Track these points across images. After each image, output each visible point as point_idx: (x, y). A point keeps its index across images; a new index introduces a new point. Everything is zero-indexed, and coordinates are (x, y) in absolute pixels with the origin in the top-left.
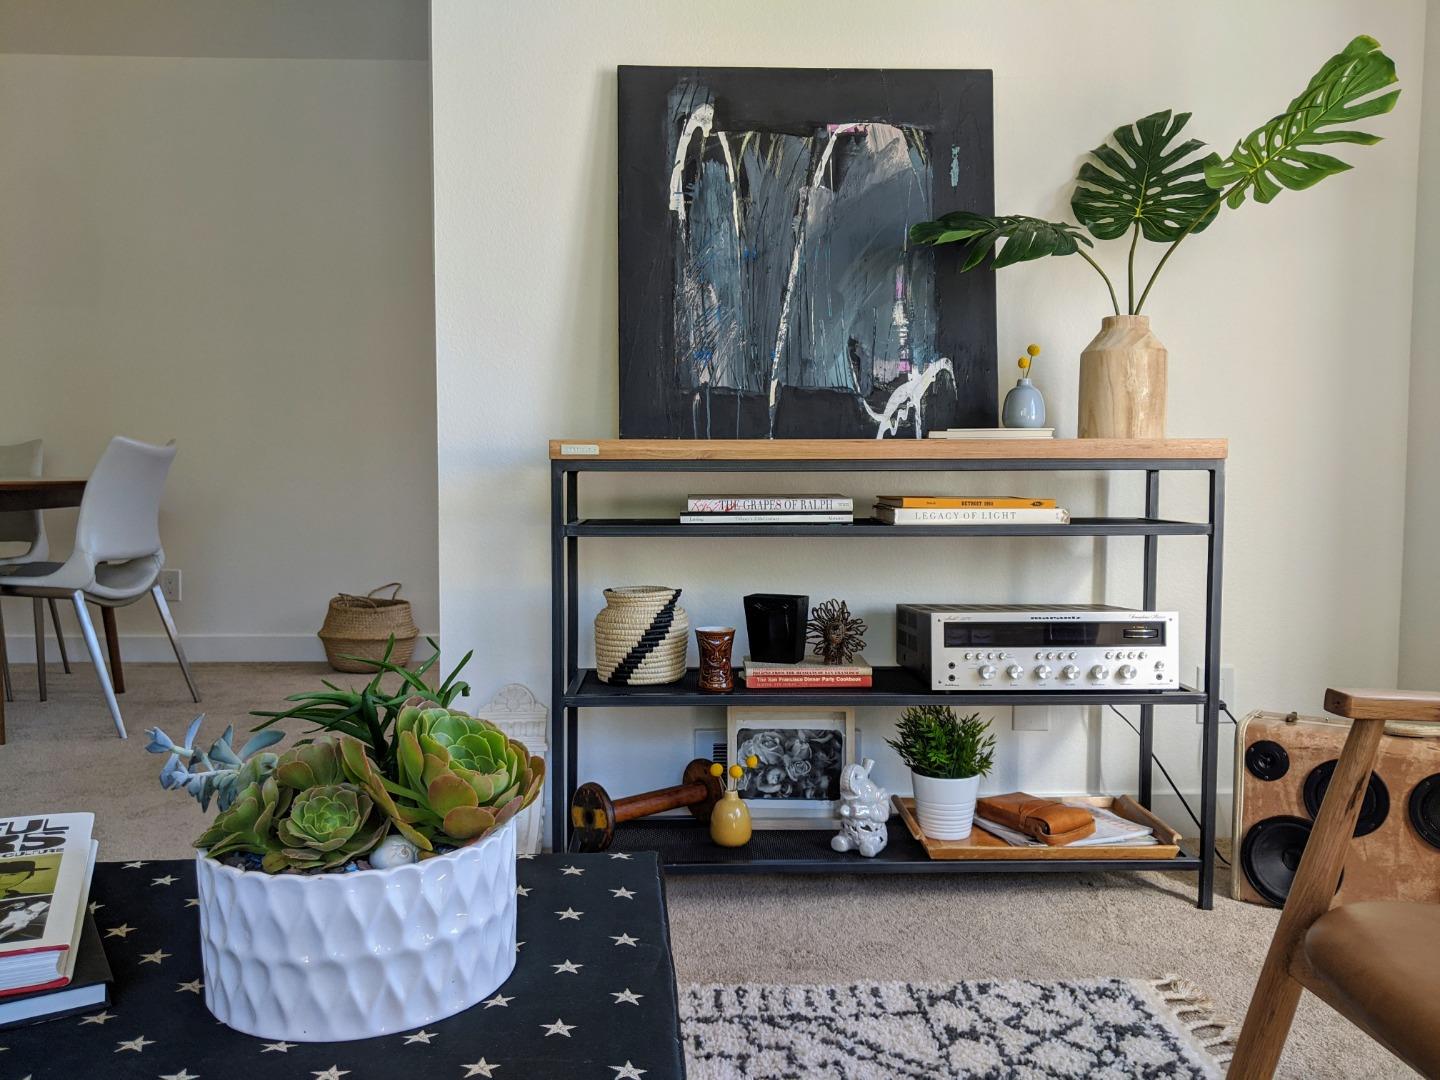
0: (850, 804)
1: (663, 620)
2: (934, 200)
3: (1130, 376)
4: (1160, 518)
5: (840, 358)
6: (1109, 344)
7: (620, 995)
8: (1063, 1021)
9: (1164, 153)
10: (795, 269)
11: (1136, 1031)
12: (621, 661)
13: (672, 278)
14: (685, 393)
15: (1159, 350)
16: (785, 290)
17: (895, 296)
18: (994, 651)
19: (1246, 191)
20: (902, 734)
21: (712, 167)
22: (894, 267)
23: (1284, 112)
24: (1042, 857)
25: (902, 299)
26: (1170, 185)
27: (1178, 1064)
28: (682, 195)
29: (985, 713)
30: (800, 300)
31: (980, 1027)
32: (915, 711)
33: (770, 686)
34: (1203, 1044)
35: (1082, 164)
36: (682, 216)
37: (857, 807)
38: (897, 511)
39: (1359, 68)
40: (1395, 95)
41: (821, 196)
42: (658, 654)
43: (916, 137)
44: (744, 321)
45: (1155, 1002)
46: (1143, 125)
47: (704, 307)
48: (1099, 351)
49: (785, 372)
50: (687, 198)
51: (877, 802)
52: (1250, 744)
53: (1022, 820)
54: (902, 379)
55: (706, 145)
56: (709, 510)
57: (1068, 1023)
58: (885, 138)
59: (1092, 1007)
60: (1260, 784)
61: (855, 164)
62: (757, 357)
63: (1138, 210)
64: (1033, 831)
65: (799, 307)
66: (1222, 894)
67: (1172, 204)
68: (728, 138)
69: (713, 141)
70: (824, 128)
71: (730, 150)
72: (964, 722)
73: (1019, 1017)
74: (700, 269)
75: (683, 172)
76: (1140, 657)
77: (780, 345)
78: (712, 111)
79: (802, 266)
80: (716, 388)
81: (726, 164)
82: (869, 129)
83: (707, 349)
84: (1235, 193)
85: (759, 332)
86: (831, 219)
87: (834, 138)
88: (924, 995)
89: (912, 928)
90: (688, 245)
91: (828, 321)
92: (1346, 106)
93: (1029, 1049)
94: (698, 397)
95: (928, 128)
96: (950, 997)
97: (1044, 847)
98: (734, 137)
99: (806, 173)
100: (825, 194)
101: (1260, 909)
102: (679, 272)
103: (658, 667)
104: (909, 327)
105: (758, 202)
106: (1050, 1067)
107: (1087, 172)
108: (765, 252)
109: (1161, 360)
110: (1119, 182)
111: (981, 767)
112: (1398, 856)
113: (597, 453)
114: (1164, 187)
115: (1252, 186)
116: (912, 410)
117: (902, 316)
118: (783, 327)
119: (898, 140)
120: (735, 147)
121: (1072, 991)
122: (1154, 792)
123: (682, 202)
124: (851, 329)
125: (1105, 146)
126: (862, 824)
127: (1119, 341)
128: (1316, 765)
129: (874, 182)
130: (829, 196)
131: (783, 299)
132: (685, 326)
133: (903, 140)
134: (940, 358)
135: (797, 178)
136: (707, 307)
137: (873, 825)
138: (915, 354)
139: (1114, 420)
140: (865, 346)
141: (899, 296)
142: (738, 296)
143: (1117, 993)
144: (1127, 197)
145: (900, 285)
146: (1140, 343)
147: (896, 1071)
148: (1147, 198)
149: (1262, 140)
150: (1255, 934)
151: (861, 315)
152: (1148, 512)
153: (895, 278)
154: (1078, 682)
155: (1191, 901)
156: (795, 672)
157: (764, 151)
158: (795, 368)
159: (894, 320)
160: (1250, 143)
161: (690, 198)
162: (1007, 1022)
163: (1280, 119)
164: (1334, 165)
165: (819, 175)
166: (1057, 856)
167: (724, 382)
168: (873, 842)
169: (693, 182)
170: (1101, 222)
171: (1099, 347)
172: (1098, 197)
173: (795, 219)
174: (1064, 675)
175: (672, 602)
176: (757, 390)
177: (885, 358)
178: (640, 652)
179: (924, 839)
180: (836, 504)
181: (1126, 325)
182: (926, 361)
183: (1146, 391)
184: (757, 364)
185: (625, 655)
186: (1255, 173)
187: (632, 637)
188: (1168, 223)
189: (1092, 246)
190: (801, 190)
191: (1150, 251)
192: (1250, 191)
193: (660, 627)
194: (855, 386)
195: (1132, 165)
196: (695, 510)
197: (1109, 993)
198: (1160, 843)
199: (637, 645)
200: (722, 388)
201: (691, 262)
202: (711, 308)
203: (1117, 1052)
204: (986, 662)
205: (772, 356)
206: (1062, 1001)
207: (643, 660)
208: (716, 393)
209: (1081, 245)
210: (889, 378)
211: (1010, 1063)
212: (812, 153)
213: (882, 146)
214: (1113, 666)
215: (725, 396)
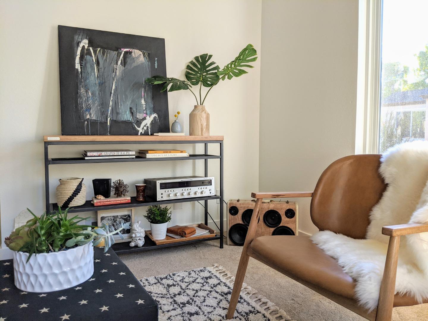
0: (135, 233)
1: (79, 187)
2: (151, 71)
3: (201, 120)
4: (208, 154)
5: (127, 113)
6: (197, 112)
7: (120, 273)
8: (194, 278)
9: (206, 65)
10: (114, 87)
11: (210, 277)
12: (66, 200)
13: (77, 88)
14: (82, 121)
15: (208, 114)
16: (111, 93)
17: (142, 96)
18: (172, 189)
19: (226, 77)
20: (147, 213)
21: (88, 57)
22: (141, 89)
23: (234, 60)
24: (184, 241)
25: (144, 97)
26: (208, 73)
27: (221, 283)
28: (79, 65)
29: (169, 206)
30: (115, 96)
31: (175, 283)
32: (150, 207)
33: (101, 205)
34: (225, 278)
35: (187, 65)
36: (80, 70)
37: (137, 234)
38: (147, 154)
39: (249, 51)
40: (257, 58)
41: (120, 68)
42: (78, 197)
43: (146, 54)
44: (100, 101)
45: (213, 270)
46: (201, 56)
47: (87, 97)
48: (194, 114)
49: (112, 116)
50: (81, 65)
51: (142, 232)
52: (230, 207)
53: (179, 232)
54: (144, 119)
55: (86, 51)
56: (94, 155)
57: (195, 278)
58: (137, 53)
59: (199, 274)
60: (232, 216)
61: (129, 60)
62: (103, 111)
63: (201, 78)
64: (182, 235)
65: (115, 98)
66: (225, 244)
67: (209, 78)
68: (93, 49)
69: (88, 50)
70: (121, 50)
71: (93, 53)
72: (163, 209)
73: (183, 279)
74: (86, 86)
75: (79, 58)
76: (206, 188)
77: (110, 108)
78: (88, 41)
79: (116, 87)
80: (92, 120)
81: (92, 56)
82: (133, 51)
83: (89, 109)
84: (224, 77)
85: (104, 105)
86: (124, 75)
87: (123, 52)
88: (159, 278)
89: (153, 263)
90: (82, 79)
91: (123, 102)
92: (247, 59)
93: (187, 286)
94: (86, 122)
95: (149, 52)
96: (166, 278)
97: (184, 238)
98: (94, 49)
99: (116, 61)
100: (121, 68)
101: (234, 246)
102: (79, 86)
103: (78, 201)
104: (146, 105)
105: (102, 68)
106: (193, 289)
107: (188, 67)
108: (105, 82)
109: (208, 116)
110: (196, 71)
111: (168, 220)
112: (262, 230)
113: (59, 139)
114: (207, 73)
115: (227, 76)
116: (148, 127)
117: (144, 102)
118: (111, 103)
119: (140, 55)
120: (95, 52)
121: (195, 272)
122: (208, 222)
123: (79, 66)
124: (130, 105)
125: (192, 61)
126: (138, 238)
127: (199, 111)
128: (244, 211)
129: (135, 65)
130: (122, 68)
131: (111, 95)
132: (82, 102)
133: (142, 55)
134: (154, 113)
135: (113, 62)
136: (88, 97)
137: (141, 238)
138: (148, 112)
139: (198, 131)
140: (134, 109)
141: (143, 96)
142: (97, 94)
143: (205, 270)
144: (198, 75)
145: (143, 94)
146: (204, 112)
147: (156, 297)
148: (203, 76)
149: (230, 66)
150: (233, 252)
151: (133, 101)
152: (205, 153)
153: (141, 92)
154: (192, 196)
155: (218, 247)
156: (109, 200)
157: (103, 54)
158: (115, 115)
159: (142, 103)
160: (227, 66)
161: (82, 66)
162: (180, 281)
163: (233, 61)
164: (244, 72)
165: (119, 62)
166: (188, 240)
167: (94, 118)
168: (141, 243)
169: (83, 61)
170: (193, 81)
171: (194, 113)
172: (191, 74)
173: (113, 74)
174: (189, 194)
175: (81, 182)
176: (104, 121)
177: (140, 113)
178: (72, 197)
179: (155, 240)
180: (130, 153)
181: (200, 107)
182: (151, 114)
183: (205, 124)
184: (104, 113)
185: (67, 198)
186: (228, 73)
187: (70, 193)
188: (208, 82)
189: (192, 87)
190: (115, 66)
191: (205, 89)
192: (227, 77)
193: (78, 190)
194: (132, 120)
195: (199, 67)
196: (90, 155)
197: (203, 271)
198: (211, 234)
199: (71, 195)
200: (94, 120)
201: (83, 83)
202: (89, 97)
203: (207, 283)
204: (170, 192)
205: (108, 111)
206: (193, 274)
207: (73, 199)
208: (92, 121)
209: (189, 87)
210: (141, 118)
211: (183, 290)
212: (117, 56)
213: (137, 56)
214: (200, 191)
215: (94, 122)
